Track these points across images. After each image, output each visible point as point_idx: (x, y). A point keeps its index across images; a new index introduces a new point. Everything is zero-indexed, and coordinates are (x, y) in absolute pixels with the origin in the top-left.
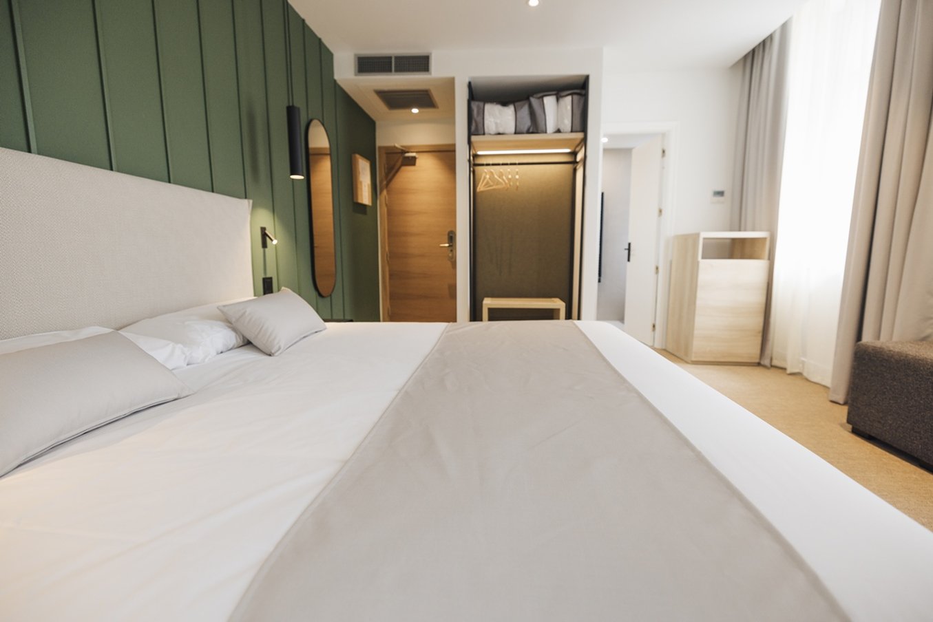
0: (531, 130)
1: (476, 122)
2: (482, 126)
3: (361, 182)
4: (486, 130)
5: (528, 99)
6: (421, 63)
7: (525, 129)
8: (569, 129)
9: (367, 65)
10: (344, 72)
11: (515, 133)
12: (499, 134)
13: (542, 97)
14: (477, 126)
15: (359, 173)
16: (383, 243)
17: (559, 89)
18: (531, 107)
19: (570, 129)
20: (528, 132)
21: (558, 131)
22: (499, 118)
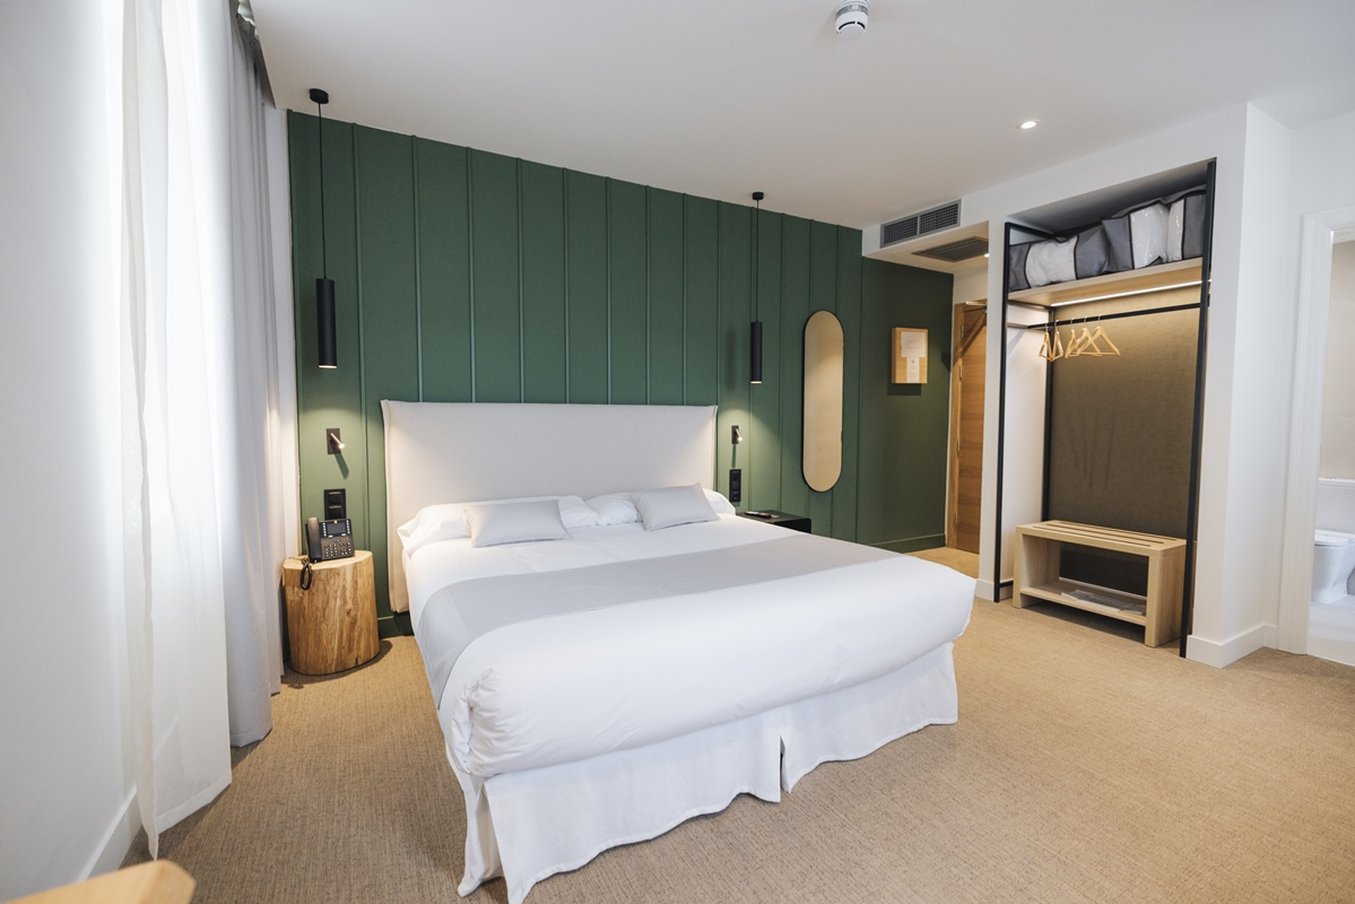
0: (1105, 269)
1: (1014, 272)
2: (1023, 277)
3: (905, 359)
4: (1031, 283)
5: (1099, 223)
6: (948, 215)
7: (1096, 268)
8: (1178, 255)
9: (894, 232)
10: (872, 247)
11: (1078, 278)
12: (1052, 283)
13: (1128, 214)
14: (1016, 278)
15: (901, 348)
16: (954, 428)
17: (1159, 194)
18: (1104, 234)
19: (1180, 258)
20: (1101, 273)
21: (1159, 261)
22: (1052, 261)
